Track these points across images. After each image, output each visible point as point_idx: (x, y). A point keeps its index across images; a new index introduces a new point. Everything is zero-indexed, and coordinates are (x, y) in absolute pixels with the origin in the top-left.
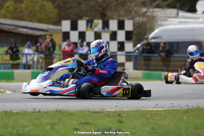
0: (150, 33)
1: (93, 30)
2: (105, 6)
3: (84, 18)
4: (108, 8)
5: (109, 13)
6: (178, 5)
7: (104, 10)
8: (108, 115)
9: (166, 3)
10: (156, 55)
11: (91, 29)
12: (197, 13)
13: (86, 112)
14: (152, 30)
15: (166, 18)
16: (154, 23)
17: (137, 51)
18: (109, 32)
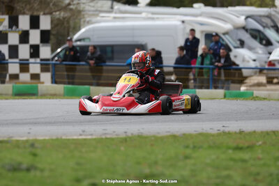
0: (74, 34)
5: (18, 6)
8: (18, 145)
10: (84, 63)
12: (139, 5)
14: (77, 29)
15: (97, 13)
16: (80, 20)
17: (56, 58)
18: (19, 31)
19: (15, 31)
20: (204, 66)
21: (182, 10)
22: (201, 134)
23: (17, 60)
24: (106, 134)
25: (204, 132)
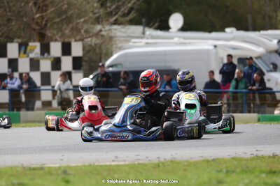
0: (106, 60)
1: (28, 56)
2: (44, 23)
3: (16, 40)
4: (49, 25)
5: (49, 34)
6: (144, 20)
7: (42, 29)
8: (50, 171)
9: (128, 18)
10: (116, 89)
11: (26, 55)
12: (170, 30)
13: (19, 169)
14: (109, 55)
15: (128, 39)
16: (112, 46)
18: (50, 58)
19: (47, 58)
20: (239, 90)
21: (214, 34)
22: (234, 159)
23: (49, 87)
24: (138, 159)
25: (238, 156)
